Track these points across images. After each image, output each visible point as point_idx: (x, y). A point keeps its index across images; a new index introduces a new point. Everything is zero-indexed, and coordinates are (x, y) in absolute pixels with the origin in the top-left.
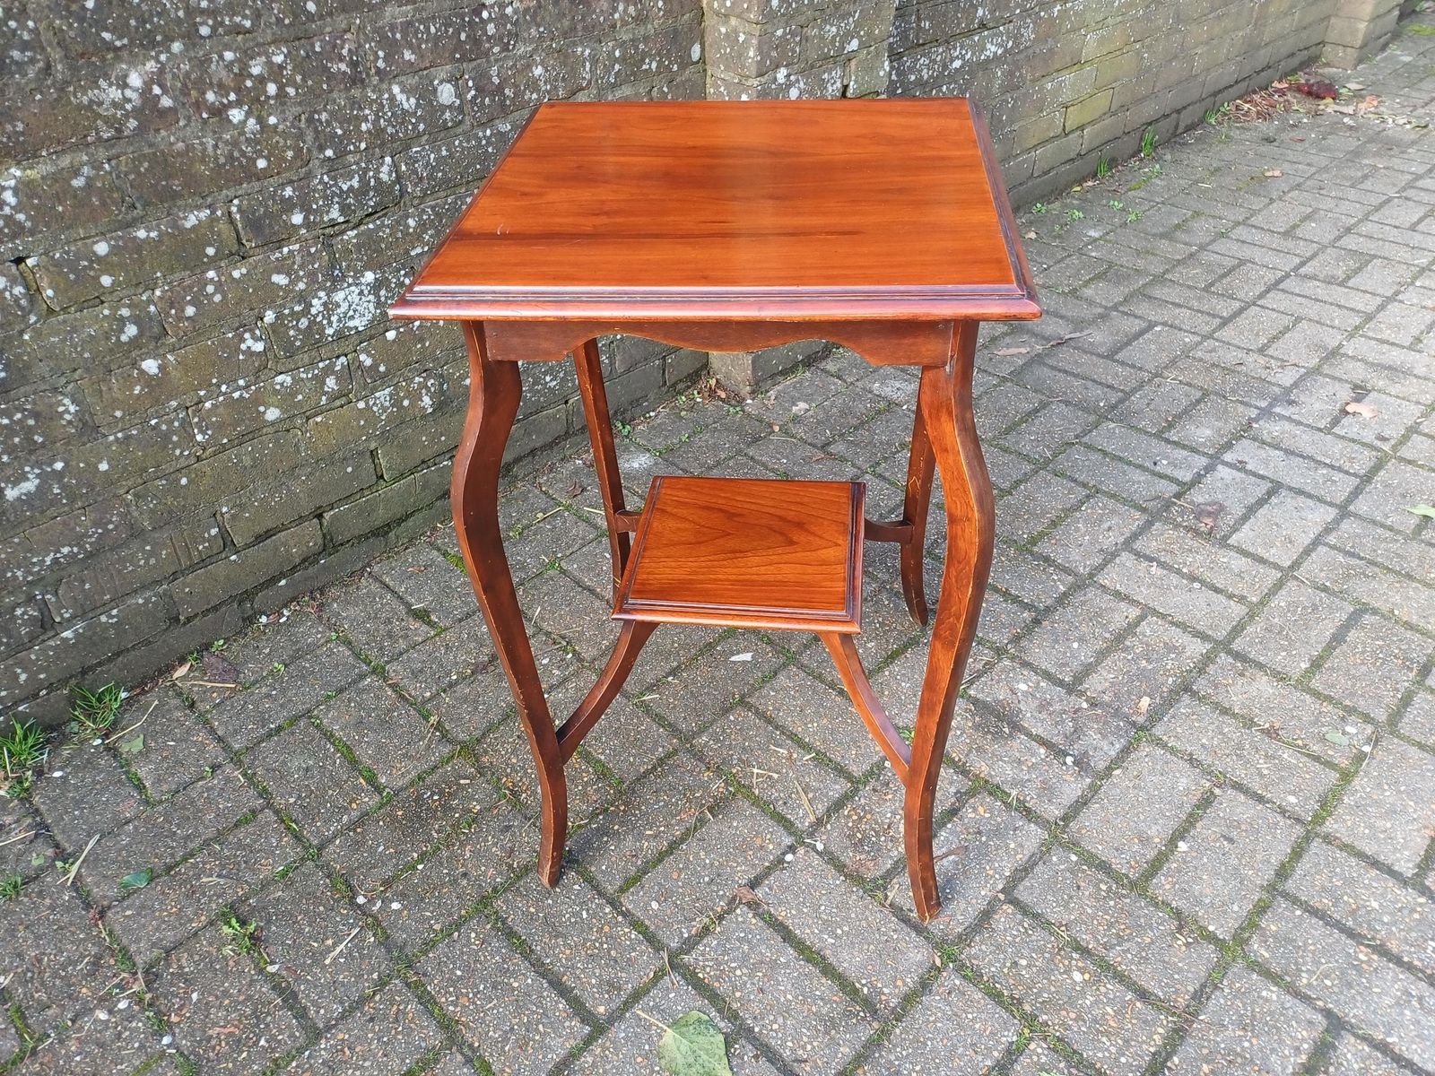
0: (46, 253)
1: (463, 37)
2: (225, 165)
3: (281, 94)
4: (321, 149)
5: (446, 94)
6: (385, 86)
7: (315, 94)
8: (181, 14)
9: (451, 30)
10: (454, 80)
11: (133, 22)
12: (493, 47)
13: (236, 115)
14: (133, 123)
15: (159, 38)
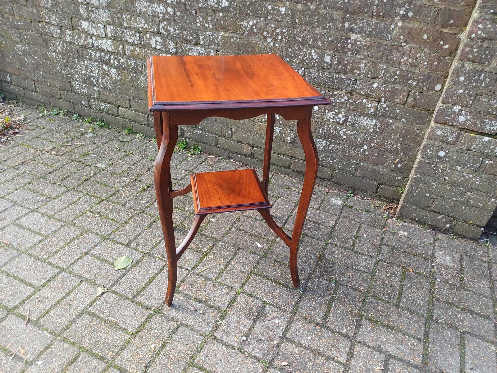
0: (222, 52)
1: (339, 45)
2: (262, 50)
3: (281, 40)
4: (286, 57)
5: (328, 59)
6: (310, 49)
7: (290, 43)
8: (265, 12)
9: (336, 41)
10: (332, 56)
11: (255, 10)
12: (348, 52)
13: (269, 40)
14: (247, 33)
15: (259, 16)
